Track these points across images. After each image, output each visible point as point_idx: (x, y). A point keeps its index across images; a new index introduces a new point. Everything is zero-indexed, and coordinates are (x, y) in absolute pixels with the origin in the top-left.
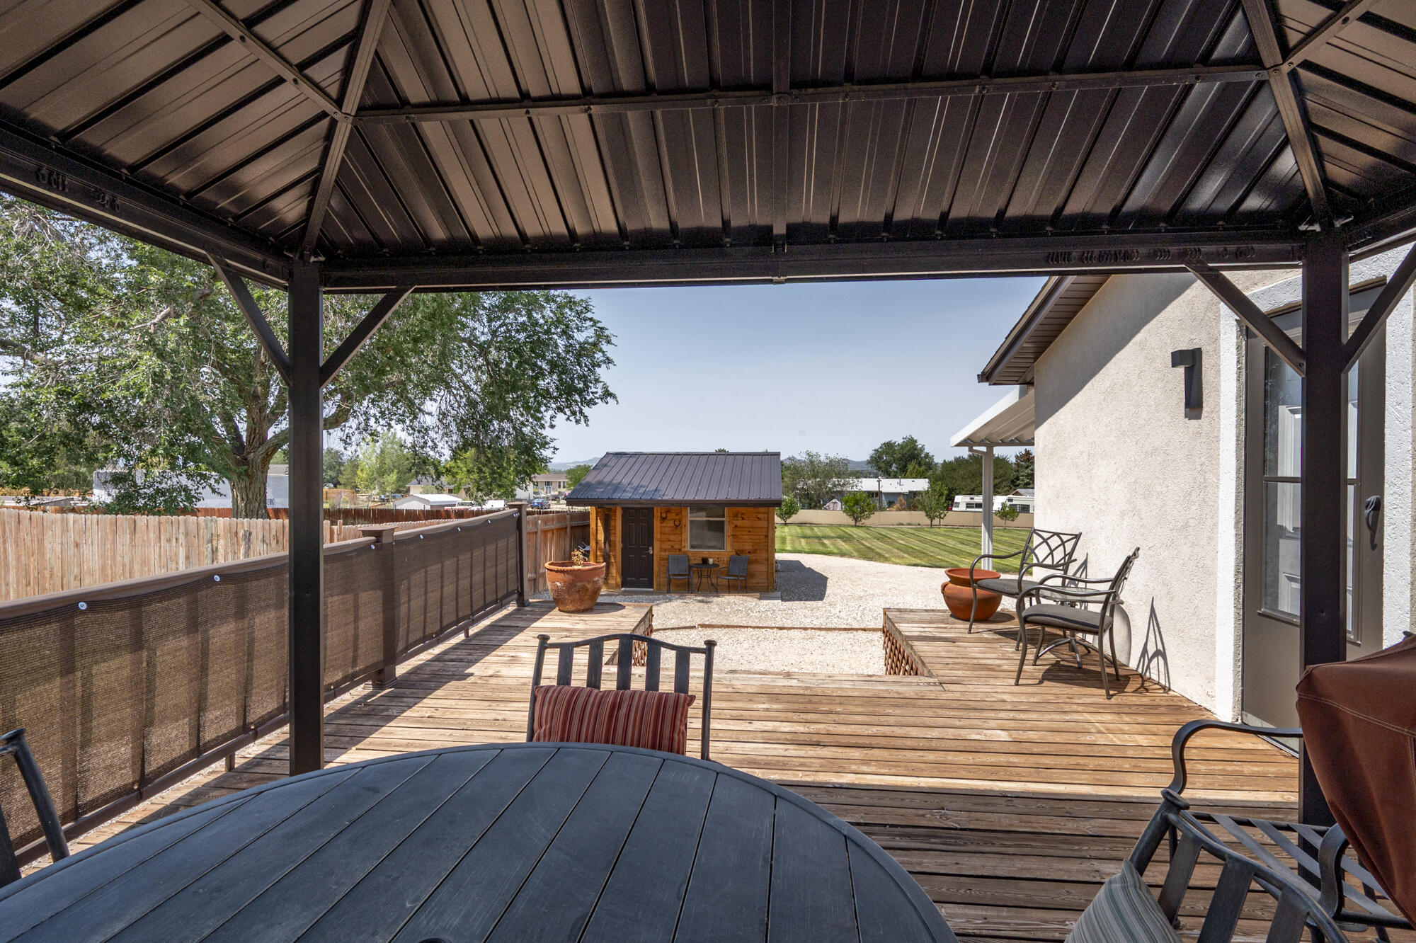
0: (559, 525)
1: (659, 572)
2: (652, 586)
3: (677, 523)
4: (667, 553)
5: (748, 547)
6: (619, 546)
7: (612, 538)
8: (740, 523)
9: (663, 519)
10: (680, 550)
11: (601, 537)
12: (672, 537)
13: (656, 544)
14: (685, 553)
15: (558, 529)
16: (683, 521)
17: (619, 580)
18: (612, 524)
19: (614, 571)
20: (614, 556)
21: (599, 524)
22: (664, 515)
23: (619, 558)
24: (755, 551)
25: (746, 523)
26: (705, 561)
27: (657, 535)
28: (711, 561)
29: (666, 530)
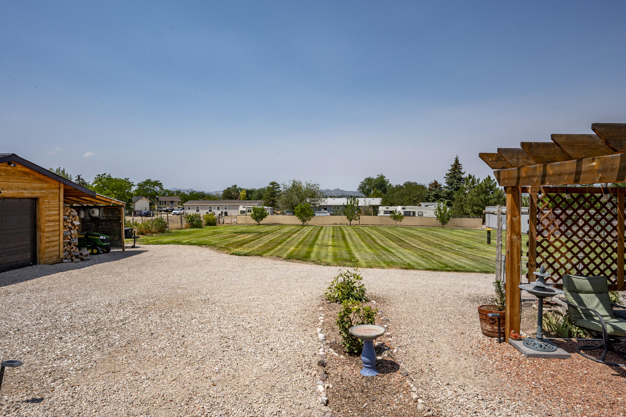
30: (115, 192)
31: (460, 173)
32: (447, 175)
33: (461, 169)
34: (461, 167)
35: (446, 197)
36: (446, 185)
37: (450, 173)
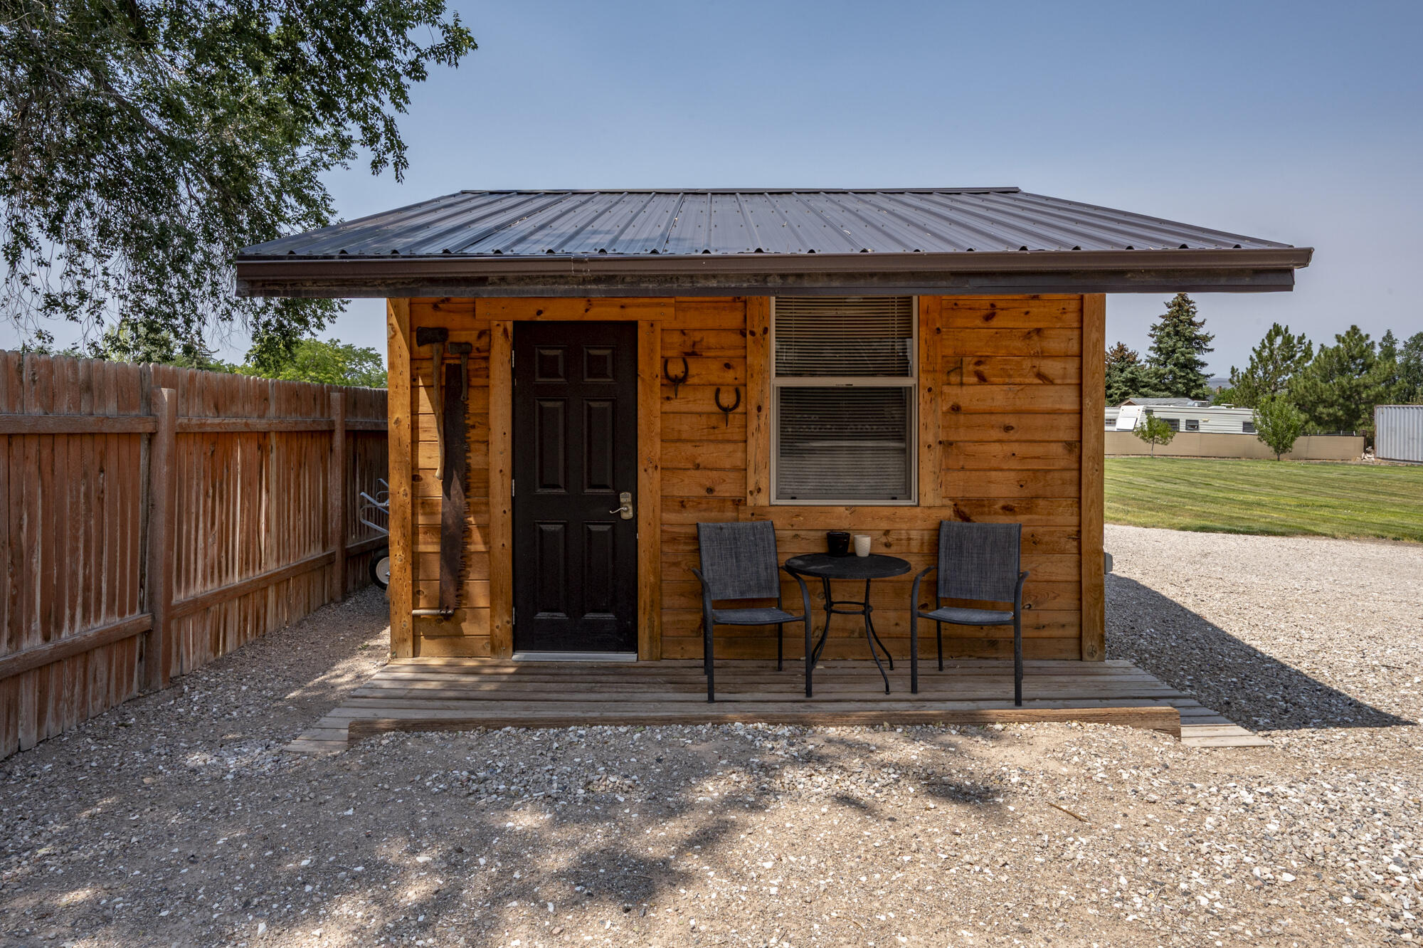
0: (293, 421)
1: (658, 588)
2: (632, 646)
3: (727, 399)
4: (689, 516)
5: (1002, 487)
6: (501, 489)
7: (475, 460)
8: (971, 395)
9: (675, 383)
10: (739, 502)
11: (431, 457)
12: (708, 454)
13: (648, 481)
14: (758, 513)
15: (288, 435)
16: (753, 392)
17: (504, 622)
18: (474, 406)
19: (478, 591)
20: (485, 529)
21: (425, 405)
22: (676, 369)
23: (503, 539)
24: (1029, 504)
25: (995, 396)
26: (839, 544)
27: (649, 448)
28: (864, 545)
29: (685, 426)
30: (312, 374)
31: (1191, 323)
32: (1154, 328)
33: (1194, 313)
34: (1193, 307)
35: (1156, 384)
36: (1152, 354)
37: (1167, 326)
